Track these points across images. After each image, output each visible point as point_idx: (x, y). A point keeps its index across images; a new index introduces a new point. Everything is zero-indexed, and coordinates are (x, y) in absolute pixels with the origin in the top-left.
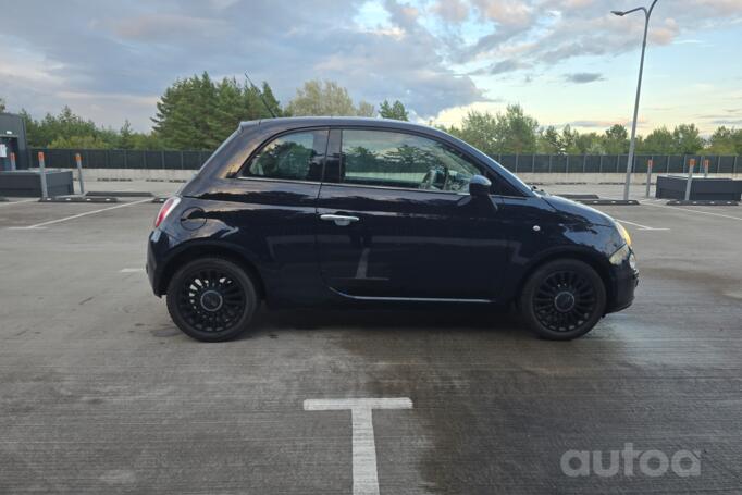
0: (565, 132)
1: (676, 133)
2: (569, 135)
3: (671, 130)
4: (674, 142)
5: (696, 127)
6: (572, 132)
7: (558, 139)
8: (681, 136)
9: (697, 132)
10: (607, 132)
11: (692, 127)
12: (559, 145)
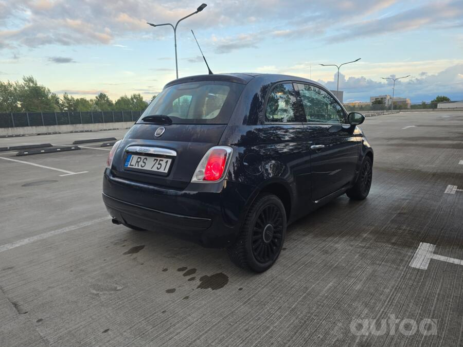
0: (65, 97)
1: (132, 99)
2: (68, 99)
3: (129, 97)
4: (132, 104)
5: (141, 96)
6: (69, 97)
7: (61, 102)
8: (135, 101)
9: (142, 98)
10: (96, 97)
11: (139, 95)
12: (63, 105)
